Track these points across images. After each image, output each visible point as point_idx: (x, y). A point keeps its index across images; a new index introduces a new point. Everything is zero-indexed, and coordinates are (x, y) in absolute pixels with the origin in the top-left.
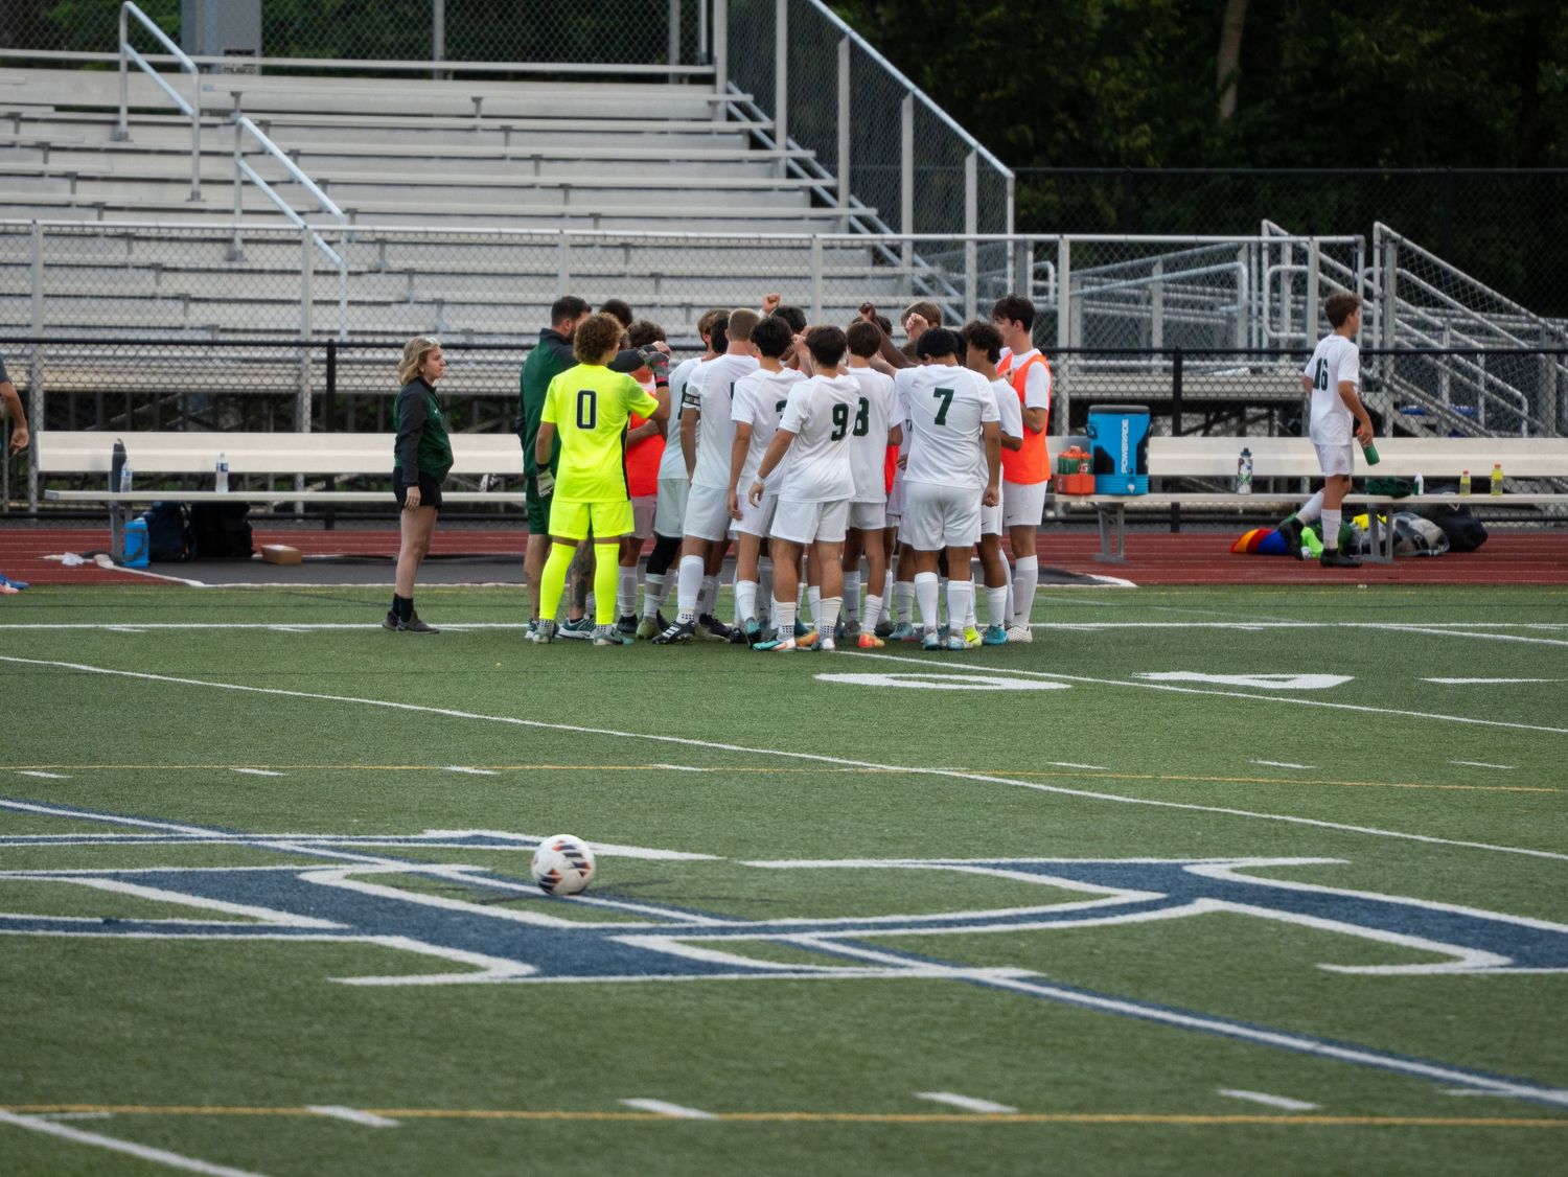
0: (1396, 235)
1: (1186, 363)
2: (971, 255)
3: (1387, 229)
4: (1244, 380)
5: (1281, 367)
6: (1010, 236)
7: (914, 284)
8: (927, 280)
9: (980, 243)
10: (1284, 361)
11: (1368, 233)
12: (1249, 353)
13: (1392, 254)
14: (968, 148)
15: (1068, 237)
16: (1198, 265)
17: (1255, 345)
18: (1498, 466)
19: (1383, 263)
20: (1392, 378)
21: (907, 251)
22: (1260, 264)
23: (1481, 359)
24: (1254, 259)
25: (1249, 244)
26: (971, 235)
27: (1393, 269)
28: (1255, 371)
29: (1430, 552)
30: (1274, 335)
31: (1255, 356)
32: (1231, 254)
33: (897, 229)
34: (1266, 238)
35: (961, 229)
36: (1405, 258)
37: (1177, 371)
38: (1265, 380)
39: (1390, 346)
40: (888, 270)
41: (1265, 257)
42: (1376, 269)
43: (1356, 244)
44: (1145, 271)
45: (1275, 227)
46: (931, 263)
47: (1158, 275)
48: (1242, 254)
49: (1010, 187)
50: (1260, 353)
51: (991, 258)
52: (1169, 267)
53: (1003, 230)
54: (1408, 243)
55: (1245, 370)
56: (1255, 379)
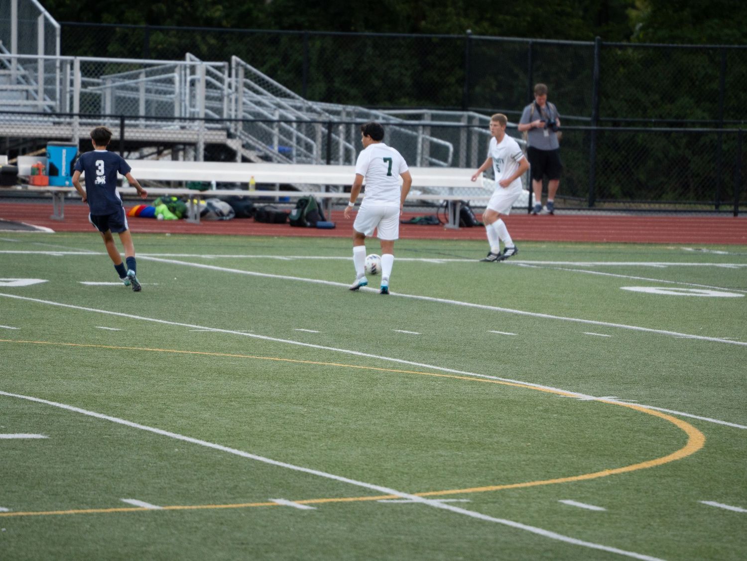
0: (243, 63)
1: (127, 122)
2: (41, 66)
3: (239, 59)
4: (178, 132)
5: (196, 126)
6: (58, 57)
7: (18, 79)
8: (24, 77)
9: (46, 60)
10: (197, 123)
11: (229, 61)
12: (181, 119)
13: (241, 72)
14: (40, 13)
15: (79, 58)
16: (160, 74)
17: (183, 115)
18: (253, 177)
19: (237, 76)
20: (241, 133)
21: (14, 62)
22: (185, 75)
23: (295, 125)
24: (183, 72)
25: (181, 66)
26: (41, 56)
27: (242, 79)
28: (183, 128)
29: (224, 218)
30: (192, 110)
31: (183, 121)
32: (171, 70)
33: (10, 51)
34: (188, 62)
35: (36, 53)
36: (248, 74)
37: (122, 126)
38: (188, 132)
39: (240, 117)
40: (6, 72)
41: (188, 71)
42: (233, 79)
43: (223, 67)
44: (136, 76)
45: (193, 57)
46: (25, 69)
47: (143, 78)
48: (177, 70)
49: (58, 32)
50: (185, 119)
51: (50, 67)
52: (148, 75)
53: (54, 54)
54: (249, 67)
55: (177, 127)
56: (183, 131)
